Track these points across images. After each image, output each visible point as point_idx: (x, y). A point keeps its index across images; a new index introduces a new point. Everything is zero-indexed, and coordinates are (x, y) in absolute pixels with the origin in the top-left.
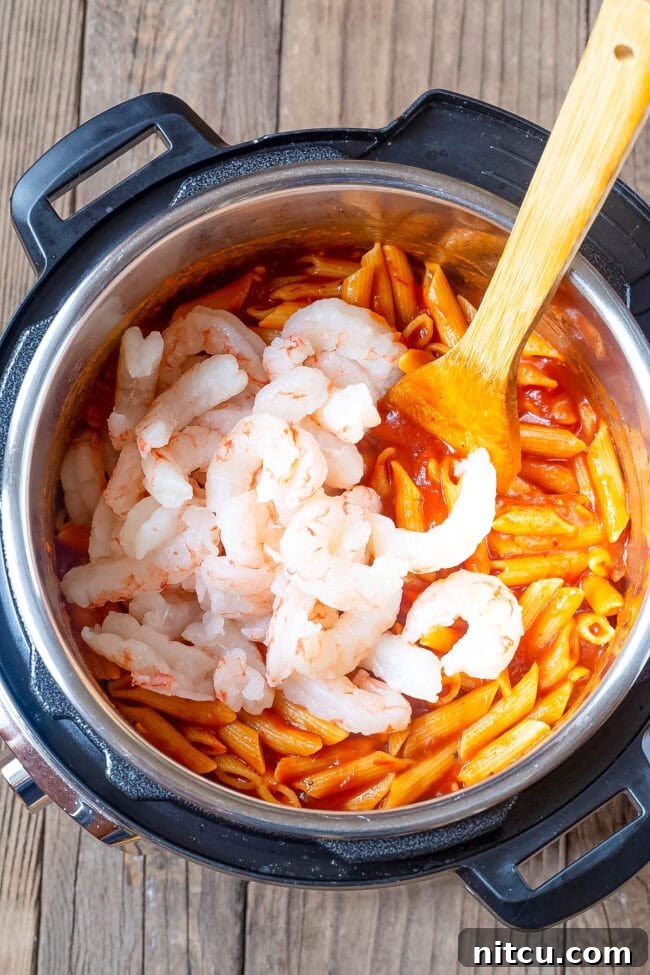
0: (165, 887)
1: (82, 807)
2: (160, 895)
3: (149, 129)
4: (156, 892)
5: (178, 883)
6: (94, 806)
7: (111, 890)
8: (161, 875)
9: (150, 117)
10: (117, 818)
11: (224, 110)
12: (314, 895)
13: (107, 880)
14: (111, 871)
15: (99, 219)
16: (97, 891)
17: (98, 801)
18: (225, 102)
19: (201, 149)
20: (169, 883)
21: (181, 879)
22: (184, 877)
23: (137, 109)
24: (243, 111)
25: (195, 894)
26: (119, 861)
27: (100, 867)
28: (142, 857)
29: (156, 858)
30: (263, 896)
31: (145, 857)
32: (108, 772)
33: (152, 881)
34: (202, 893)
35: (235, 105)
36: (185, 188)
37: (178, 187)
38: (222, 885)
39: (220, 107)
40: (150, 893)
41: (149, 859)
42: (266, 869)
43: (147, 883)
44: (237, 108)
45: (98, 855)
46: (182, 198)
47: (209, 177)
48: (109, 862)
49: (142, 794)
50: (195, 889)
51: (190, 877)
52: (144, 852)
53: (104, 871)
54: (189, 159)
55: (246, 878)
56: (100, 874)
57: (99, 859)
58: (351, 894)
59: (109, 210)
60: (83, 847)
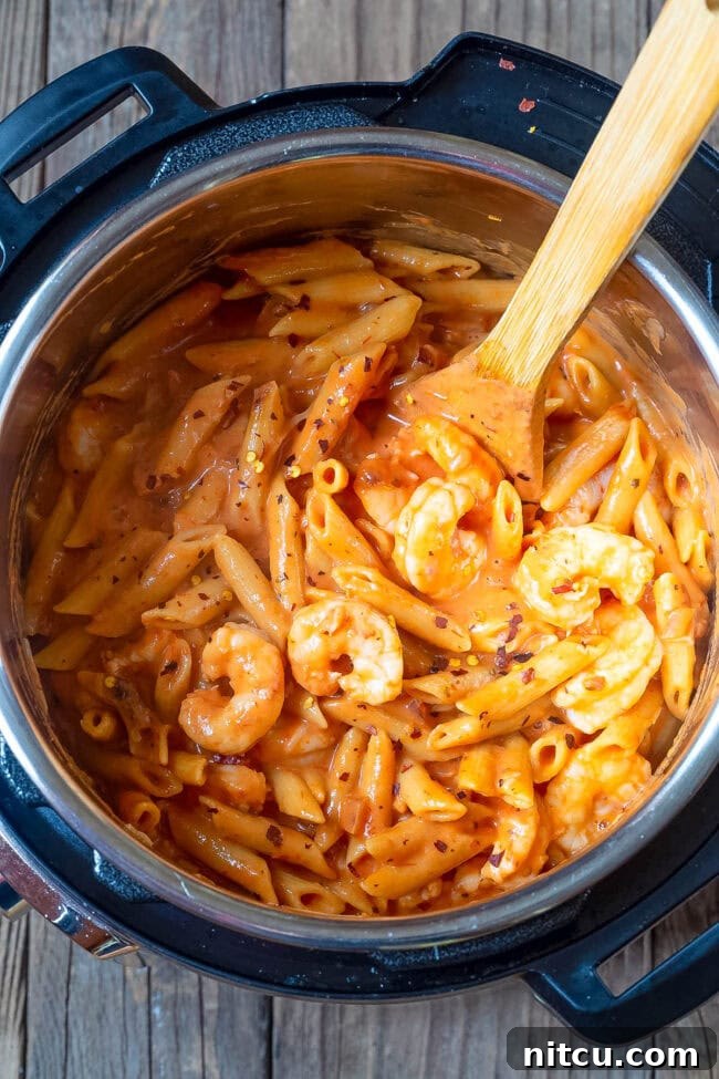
0: (175, 1003)
1: (66, 912)
2: (169, 1014)
3: (124, 91)
4: (164, 1009)
5: (190, 998)
6: (80, 911)
7: (110, 1010)
8: (169, 989)
9: (125, 76)
10: (109, 924)
11: (219, 76)
12: (353, 1010)
13: (105, 997)
14: (109, 986)
15: (67, 201)
16: (93, 1012)
17: (85, 904)
18: (220, 66)
19: (188, 112)
20: (179, 1001)
21: (194, 993)
22: (197, 990)
23: (108, 67)
24: (241, 76)
25: (211, 1012)
26: (119, 975)
27: (97, 981)
28: (146, 969)
29: (162, 970)
30: (292, 1011)
31: (149, 969)
32: (97, 869)
33: (158, 997)
34: (220, 1010)
35: (232, 68)
36: (169, 160)
37: (161, 160)
38: (243, 1000)
39: (213, 71)
40: (157, 1011)
41: (154, 971)
42: (292, 981)
43: (153, 999)
44: (233, 72)
45: (94, 967)
46: (167, 172)
47: (199, 147)
48: (107, 976)
49: (139, 895)
50: (211, 1005)
51: (204, 991)
52: (149, 962)
53: (100, 986)
54: (173, 125)
55: (268, 993)
56: (96, 989)
57: (95, 974)
58: (397, 1007)
59: (79, 189)
60: (75, 958)
